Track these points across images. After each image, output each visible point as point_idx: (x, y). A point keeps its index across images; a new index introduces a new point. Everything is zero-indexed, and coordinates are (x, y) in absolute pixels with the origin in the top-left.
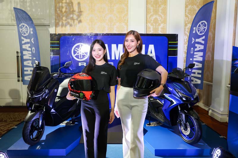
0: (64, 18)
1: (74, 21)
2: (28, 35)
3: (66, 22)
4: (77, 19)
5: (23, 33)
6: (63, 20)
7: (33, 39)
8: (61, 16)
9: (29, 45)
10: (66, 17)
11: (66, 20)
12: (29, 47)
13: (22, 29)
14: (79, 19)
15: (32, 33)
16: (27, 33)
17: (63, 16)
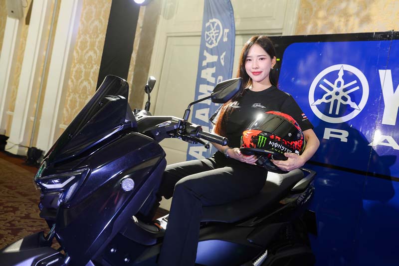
0: (321, 14)
1: (347, 21)
2: (217, 46)
3: (325, 22)
4: (357, 14)
5: (208, 42)
6: (317, 18)
7: (224, 54)
8: (315, 9)
9: (213, 70)
10: (328, 10)
11: (325, 18)
12: (213, 75)
13: (208, 33)
14: (363, 14)
15: (225, 39)
16: (216, 42)
17: (320, 8)
